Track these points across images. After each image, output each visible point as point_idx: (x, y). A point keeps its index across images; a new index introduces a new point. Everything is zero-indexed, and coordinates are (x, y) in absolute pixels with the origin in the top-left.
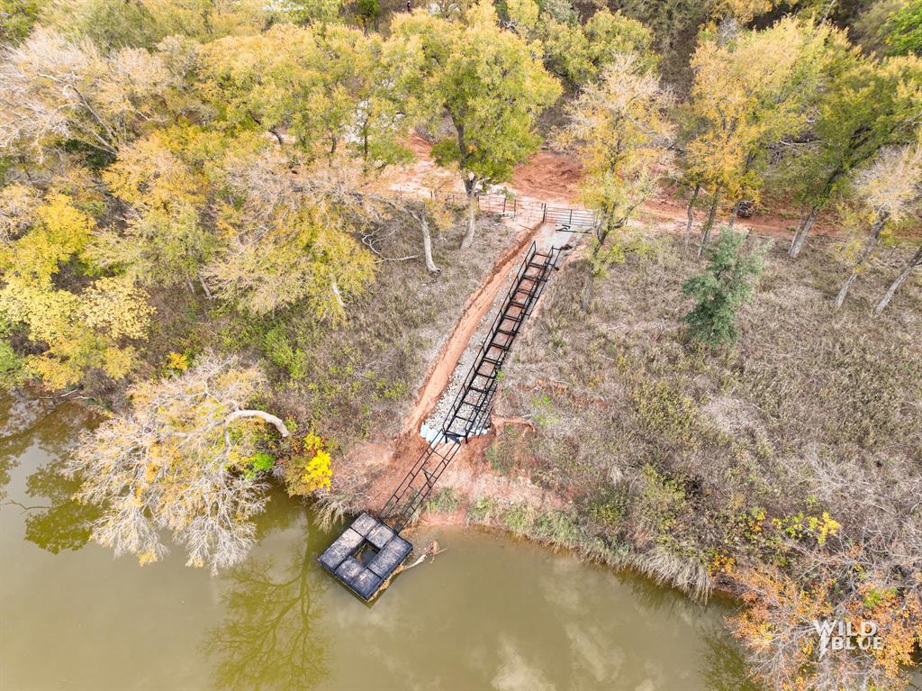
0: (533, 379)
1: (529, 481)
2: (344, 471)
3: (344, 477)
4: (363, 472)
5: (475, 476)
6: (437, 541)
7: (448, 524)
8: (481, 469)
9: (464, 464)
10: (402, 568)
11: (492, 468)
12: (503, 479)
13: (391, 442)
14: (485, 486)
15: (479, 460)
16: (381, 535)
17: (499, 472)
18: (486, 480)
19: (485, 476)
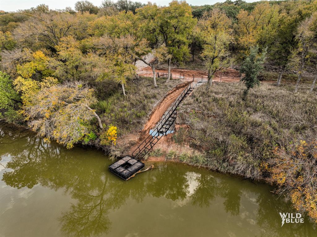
0: (190, 110)
1: (188, 146)
2: (121, 142)
3: (121, 143)
4: (128, 142)
5: (169, 146)
6: (154, 165)
7: (158, 160)
8: (171, 143)
9: (165, 142)
10: (140, 171)
11: (175, 143)
12: (179, 146)
13: (139, 133)
14: (173, 149)
15: (170, 140)
16: (132, 161)
17: (177, 144)
18: (173, 147)
19: (172, 145)
